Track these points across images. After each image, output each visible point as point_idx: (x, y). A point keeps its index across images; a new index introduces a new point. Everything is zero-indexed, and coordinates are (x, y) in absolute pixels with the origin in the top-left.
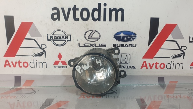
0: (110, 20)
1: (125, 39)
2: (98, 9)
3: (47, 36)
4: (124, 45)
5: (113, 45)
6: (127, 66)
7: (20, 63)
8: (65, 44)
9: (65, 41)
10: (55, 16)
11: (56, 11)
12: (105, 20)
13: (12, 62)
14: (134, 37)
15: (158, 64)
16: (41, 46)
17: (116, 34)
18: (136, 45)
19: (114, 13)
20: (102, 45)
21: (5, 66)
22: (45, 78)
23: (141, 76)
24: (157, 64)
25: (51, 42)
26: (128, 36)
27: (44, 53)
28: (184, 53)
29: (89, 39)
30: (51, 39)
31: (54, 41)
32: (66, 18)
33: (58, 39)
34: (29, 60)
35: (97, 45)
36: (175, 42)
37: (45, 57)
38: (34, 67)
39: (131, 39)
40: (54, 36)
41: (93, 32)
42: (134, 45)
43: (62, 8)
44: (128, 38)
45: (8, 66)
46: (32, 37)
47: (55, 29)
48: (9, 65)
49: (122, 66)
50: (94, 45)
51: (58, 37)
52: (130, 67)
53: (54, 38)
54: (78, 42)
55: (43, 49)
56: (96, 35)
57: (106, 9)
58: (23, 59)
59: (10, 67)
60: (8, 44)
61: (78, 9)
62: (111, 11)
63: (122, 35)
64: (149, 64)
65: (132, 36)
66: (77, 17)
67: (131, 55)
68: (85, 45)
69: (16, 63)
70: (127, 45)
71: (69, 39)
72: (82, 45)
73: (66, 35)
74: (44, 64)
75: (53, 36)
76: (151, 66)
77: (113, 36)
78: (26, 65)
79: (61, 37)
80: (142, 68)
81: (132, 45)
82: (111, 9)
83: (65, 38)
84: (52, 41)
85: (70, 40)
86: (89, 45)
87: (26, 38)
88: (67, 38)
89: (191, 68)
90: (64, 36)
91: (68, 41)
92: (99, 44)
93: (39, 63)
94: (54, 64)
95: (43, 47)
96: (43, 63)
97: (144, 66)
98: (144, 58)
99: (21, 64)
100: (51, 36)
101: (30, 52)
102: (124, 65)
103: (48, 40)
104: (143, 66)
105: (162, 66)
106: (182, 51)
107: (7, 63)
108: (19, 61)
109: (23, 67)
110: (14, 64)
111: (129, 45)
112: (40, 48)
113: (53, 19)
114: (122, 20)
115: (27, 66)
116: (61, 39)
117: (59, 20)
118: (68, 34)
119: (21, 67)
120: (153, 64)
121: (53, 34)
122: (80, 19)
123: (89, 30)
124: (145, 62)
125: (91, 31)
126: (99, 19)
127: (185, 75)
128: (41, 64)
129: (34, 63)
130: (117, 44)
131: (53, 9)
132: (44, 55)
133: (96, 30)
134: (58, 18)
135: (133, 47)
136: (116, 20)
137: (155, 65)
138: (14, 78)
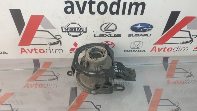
0: (129, 13)
1: (142, 30)
2: (117, 2)
3: (61, 28)
4: (139, 35)
5: (129, 35)
6: (138, 51)
7: (36, 50)
8: (80, 35)
9: (80, 32)
10: (69, 10)
11: (69, 5)
12: (123, 13)
13: (28, 50)
14: (150, 28)
15: (167, 48)
16: (55, 37)
17: (133, 26)
18: (151, 35)
19: (134, 7)
20: (117, 35)
21: (21, 53)
22: (62, 60)
23: (149, 57)
24: (165, 48)
25: (66, 34)
26: (145, 28)
27: (59, 42)
28: (192, 40)
29: (105, 30)
30: (66, 31)
31: (69, 33)
32: (82, 12)
33: (73, 31)
34: (44, 48)
35: (113, 35)
36: (188, 32)
37: (61, 45)
38: (51, 52)
39: (147, 30)
40: (69, 29)
41: (109, 24)
42: (149, 35)
43: (76, 1)
44: (144, 29)
45: (25, 53)
46: (45, 29)
47: (70, 22)
48: (25, 51)
49: (133, 50)
50: (109, 36)
51: (73, 29)
52: (141, 51)
53: (69, 30)
54: (94, 33)
55: (58, 39)
56: (112, 27)
57: (126, 2)
58: (38, 47)
59: (27, 53)
60: (20, 35)
61: (94, 3)
62: (131, 4)
63: (139, 26)
64: (159, 48)
65: (148, 28)
66: (93, 11)
67: (144, 43)
68: (100, 36)
69: (32, 50)
70: (142, 35)
71: (85, 30)
72: (97, 35)
73: (82, 28)
74: (61, 51)
75: (67, 28)
76: (160, 49)
77: (130, 28)
78: (42, 51)
79: (77, 29)
80: (151, 51)
81: (147, 35)
82: (132, 2)
83: (80, 30)
84: (67, 32)
85: (86, 32)
86: (105, 36)
87: (38, 30)
88: (83, 30)
89: (194, 51)
90: (80, 29)
91: (83, 32)
92: (115, 35)
93: (55, 50)
94: (70, 50)
95: (58, 37)
96: (59, 50)
97: (154, 50)
98: (155, 44)
99: (38, 51)
100: (65, 29)
101: (45, 41)
102: (135, 50)
103: (63, 32)
104: (152, 50)
105: (170, 50)
106: (192, 39)
107: (23, 50)
108: (35, 49)
109: (39, 53)
110: (31, 51)
111: (144, 35)
112: (55, 38)
113: (67, 12)
114: (142, 13)
115: (44, 52)
116: (76, 31)
117: (73, 13)
118: (83, 26)
119: (38, 53)
120: (162, 48)
121: (68, 26)
122: (97, 12)
123: (106, 23)
124: (155, 47)
125: (108, 24)
126: (117, 12)
127: (187, 55)
128: (57, 51)
129: (50, 50)
130: (132, 35)
131: (66, 2)
132: (60, 44)
133: (113, 23)
134: (72, 11)
135: (148, 36)
136: (136, 13)
137: (163, 49)
138: (33, 61)
